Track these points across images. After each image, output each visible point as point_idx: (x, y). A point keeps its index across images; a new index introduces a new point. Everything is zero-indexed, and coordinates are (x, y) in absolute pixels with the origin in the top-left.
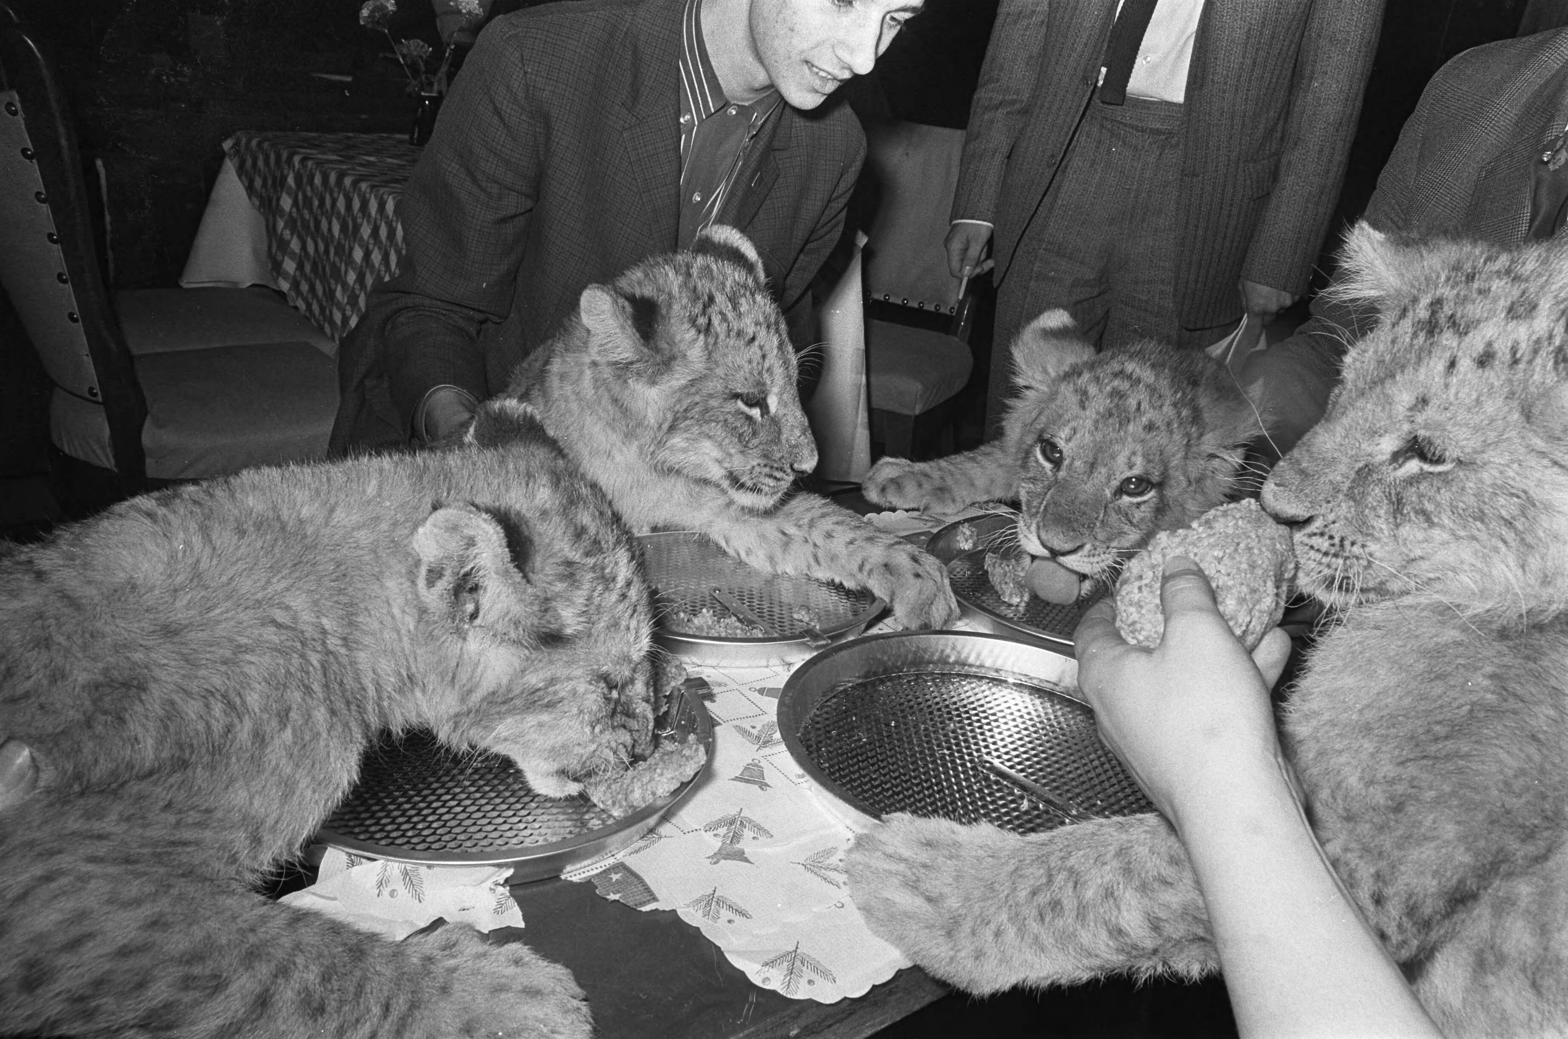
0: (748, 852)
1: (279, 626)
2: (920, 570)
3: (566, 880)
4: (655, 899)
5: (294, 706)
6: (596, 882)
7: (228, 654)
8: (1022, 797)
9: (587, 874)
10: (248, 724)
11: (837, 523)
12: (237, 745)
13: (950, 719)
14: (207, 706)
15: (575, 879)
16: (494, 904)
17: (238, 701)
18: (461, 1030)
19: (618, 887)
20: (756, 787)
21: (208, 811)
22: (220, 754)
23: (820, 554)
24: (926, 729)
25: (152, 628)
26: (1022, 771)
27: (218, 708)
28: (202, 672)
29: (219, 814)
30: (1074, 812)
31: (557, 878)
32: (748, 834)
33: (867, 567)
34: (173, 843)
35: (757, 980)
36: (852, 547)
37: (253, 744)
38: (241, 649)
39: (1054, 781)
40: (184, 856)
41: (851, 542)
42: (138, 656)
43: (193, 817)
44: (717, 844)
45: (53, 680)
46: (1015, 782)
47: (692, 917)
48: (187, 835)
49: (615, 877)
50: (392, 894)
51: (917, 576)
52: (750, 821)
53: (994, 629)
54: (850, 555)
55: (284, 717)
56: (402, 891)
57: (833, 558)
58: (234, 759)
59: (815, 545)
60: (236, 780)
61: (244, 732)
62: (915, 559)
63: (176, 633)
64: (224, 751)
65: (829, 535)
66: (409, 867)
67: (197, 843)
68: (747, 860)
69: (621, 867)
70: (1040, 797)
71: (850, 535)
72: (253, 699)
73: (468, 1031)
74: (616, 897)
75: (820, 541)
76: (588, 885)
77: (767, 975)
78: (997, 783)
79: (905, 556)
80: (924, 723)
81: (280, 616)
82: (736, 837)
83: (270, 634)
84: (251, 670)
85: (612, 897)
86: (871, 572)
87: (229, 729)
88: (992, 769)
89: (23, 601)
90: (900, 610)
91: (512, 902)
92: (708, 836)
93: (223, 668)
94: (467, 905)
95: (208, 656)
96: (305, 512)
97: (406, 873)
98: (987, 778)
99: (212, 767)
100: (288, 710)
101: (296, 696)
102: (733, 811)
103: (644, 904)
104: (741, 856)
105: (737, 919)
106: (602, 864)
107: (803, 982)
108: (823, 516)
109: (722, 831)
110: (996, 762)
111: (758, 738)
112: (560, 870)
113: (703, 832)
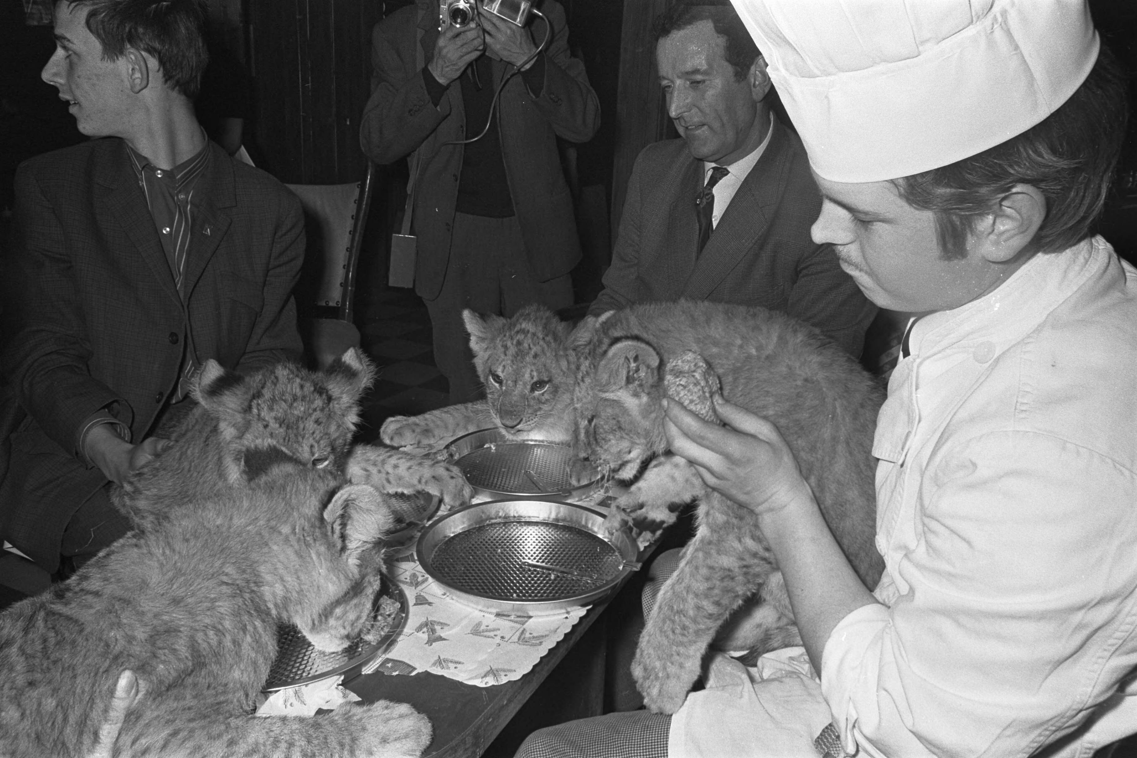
0: (443, 635)
1: (227, 584)
2: (453, 474)
3: (365, 674)
4: (415, 669)
5: (247, 623)
6: (380, 670)
7: (209, 605)
8: (550, 574)
9: (375, 668)
10: (229, 637)
11: (399, 459)
12: (226, 650)
13: (497, 548)
14: (206, 634)
15: (370, 672)
16: (341, 695)
17: (220, 627)
18: (381, 743)
19: (393, 669)
20: (427, 605)
21: (226, 685)
22: (220, 655)
23: (391, 479)
24: (488, 556)
25: (168, 602)
26: (548, 562)
27: (211, 633)
28: (199, 618)
29: (231, 685)
30: (576, 573)
31: (361, 674)
32: (437, 628)
33: (423, 480)
34: (218, 704)
35: (483, 685)
36: (411, 471)
37: (235, 646)
38: (213, 600)
39: (559, 562)
40: (226, 708)
41: (410, 468)
42: (166, 618)
43: (220, 689)
44: (425, 636)
45: (130, 642)
46: (542, 568)
47: (437, 671)
48: (222, 698)
49: (389, 665)
50: (291, 705)
51: (452, 478)
52: (435, 622)
53: (491, 498)
54: (411, 474)
55: (244, 629)
56: (296, 703)
57: (400, 478)
58: (228, 656)
59: (388, 473)
60: (233, 666)
61: (228, 642)
62: (448, 469)
63: (179, 602)
64: (222, 653)
65: (396, 466)
66: (297, 688)
67: (226, 701)
68: (444, 639)
69: (388, 660)
70: (557, 571)
71: (408, 464)
72: (227, 624)
73: (385, 741)
74: (397, 673)
75: (390, 470)
76: (377, 673)
77: (486, 681)
78: (535, 570)
79: (443, 469)
80: (486, 553)
81: (225, 579)
82: (433, 631)
83: (224, 588)
84: (222, 610)
85: (395, 674)
86: (426, 482)
87: (220, 643)
88: (529, 565)
89: (95, 608)
90: (447, 499)
91: (348, 691)
92: (420, 634)
93: (208, 613)
94: (328, 699)
95: (199, 609)
96: (219, 522)
97: (296, 693)
98: (530, 570)
99: (218, 663)
100: (245, 625)
101: (246, 618)
102: (424, 619)
103: (411, 672)
104: (440, 639)
105: (457, 665)
106: (377, 662)
107: (503, 677)
108: (390, 456)
109: (425, 629)
110: (530, 562)
111: (411, 583)
112: (361, 671)
113: (416, 633)
